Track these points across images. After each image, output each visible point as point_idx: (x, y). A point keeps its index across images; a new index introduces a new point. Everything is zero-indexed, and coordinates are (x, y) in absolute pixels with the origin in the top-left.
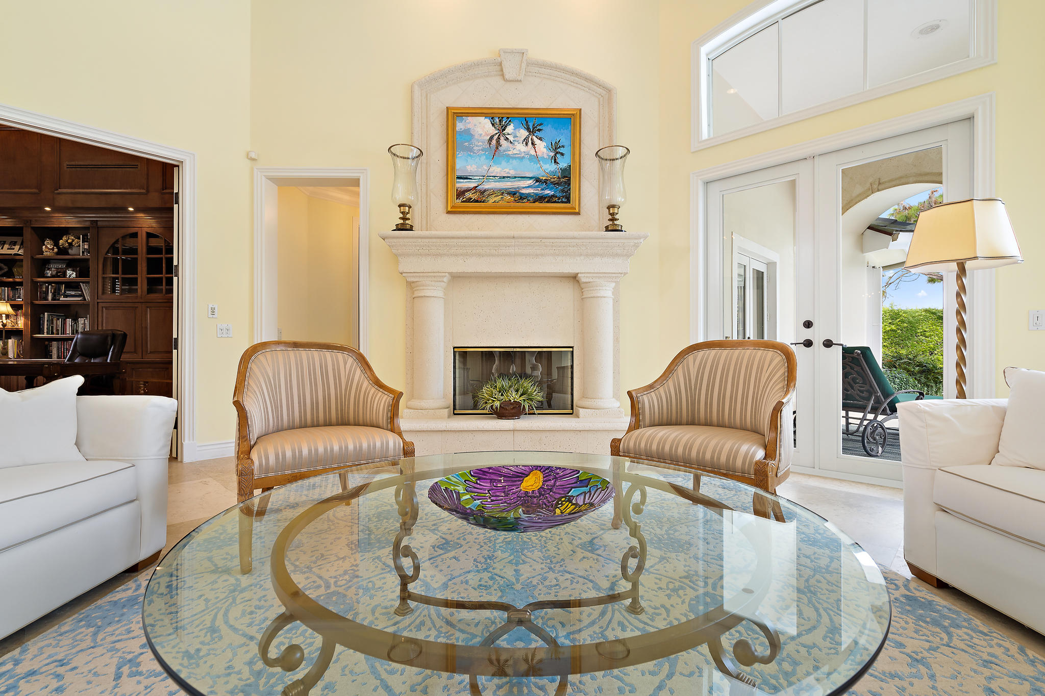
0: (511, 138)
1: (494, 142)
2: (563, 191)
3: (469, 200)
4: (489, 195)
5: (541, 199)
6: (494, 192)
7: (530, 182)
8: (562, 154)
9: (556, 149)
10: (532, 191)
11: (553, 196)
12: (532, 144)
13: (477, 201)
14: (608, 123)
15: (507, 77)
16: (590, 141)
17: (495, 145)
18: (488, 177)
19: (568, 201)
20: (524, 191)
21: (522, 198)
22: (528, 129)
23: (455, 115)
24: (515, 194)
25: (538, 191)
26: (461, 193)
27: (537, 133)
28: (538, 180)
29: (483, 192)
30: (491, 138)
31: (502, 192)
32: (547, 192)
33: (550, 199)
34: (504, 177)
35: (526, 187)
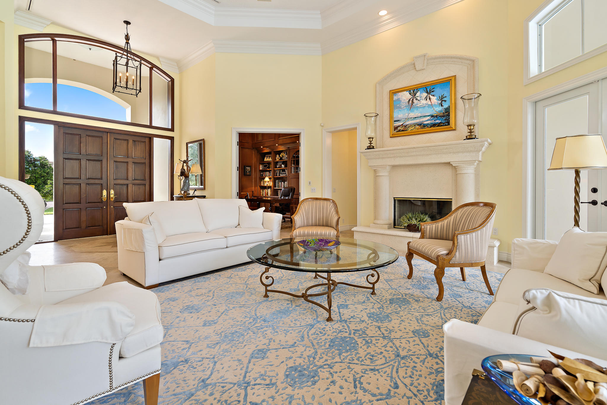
0: (419, 98)
1: (411, 102)
2: (445, 120)
3: (399, 131)
4: (408, 127)
5: (434, 125)
6: (411, 125)
7: (429, 118)
8: (445, 101)
9: (442, 99)
10: (430, 122)
11: (440, 123)
12: (429, 99)
13: (403, 131)
14: (473, 80)
15: (417, 69)
16: (462, 89)
17: (411, 104)
18: (408, 119)
19: (449, 124)
20: (425, 123)
21: (425, 126)
22: (427, 92)
23: (394, 92)
24: (422, 126)
25: (433, 122)
26: (396, 128)
27: (432, 93)
28: (432, 116)
29: (405, 126)
30: (409, 100)
31: (415, 125)
32: (437, 121)
33: (439, 125)
34: (415, 118)
35: (426, 120)
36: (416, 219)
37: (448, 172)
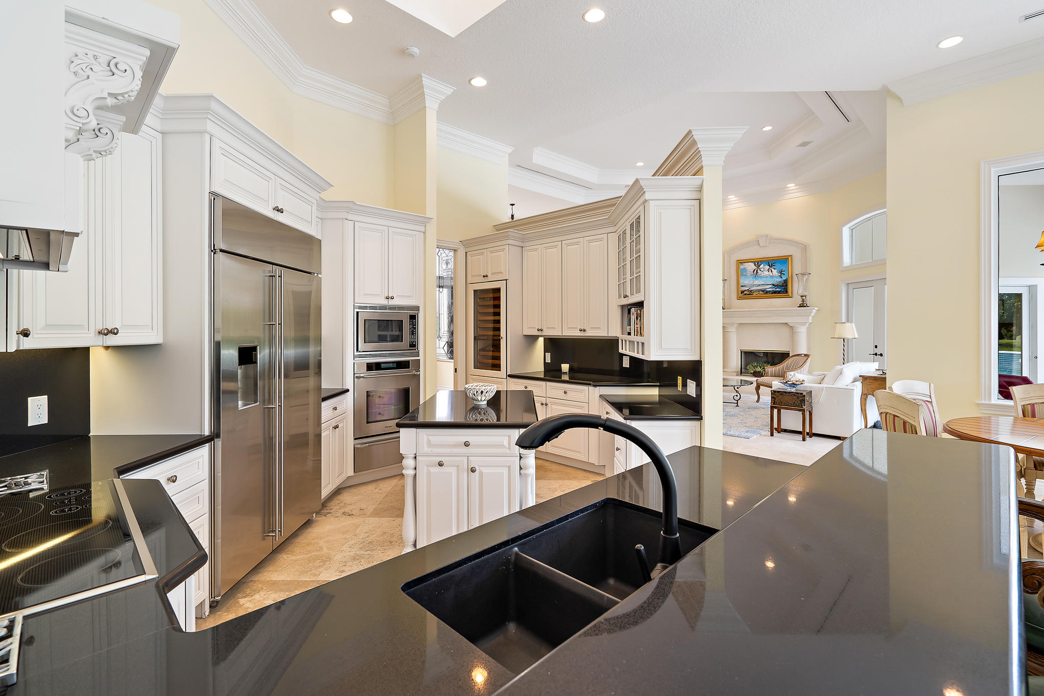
0: (762, 269)
1: (755, 272)
2: (784, 289)
3: (745, 294)
4: (753, 292)
5: (775, 292)
6: (756, 291)
7: (771, 286)
8: (784, 274)
9: (781, 272)
10: (771, 289)
11: (780, 291)
12: (771, 271)
13: (748, 295)
14: (805, 261)
15: (761, 245)
16: (797, 268)
17: (756, 273)
18: (753, 285)
19: (787, 293)
20: (768, 290)
21: (767, 292)
22: (769, 266)
23: (741, 262)
24: (765, 292)
25: (774, 289)
26: (742, 292)
27: (773, 267)
28: (773, 285)
29: (751, 291)
30: (754, 270)
31: (759, 291)
32: (778, 289)
33: (779, 292)
34: (759, 285)
35: (769, 288)
36: (761, 367)
37: (786, 330)
